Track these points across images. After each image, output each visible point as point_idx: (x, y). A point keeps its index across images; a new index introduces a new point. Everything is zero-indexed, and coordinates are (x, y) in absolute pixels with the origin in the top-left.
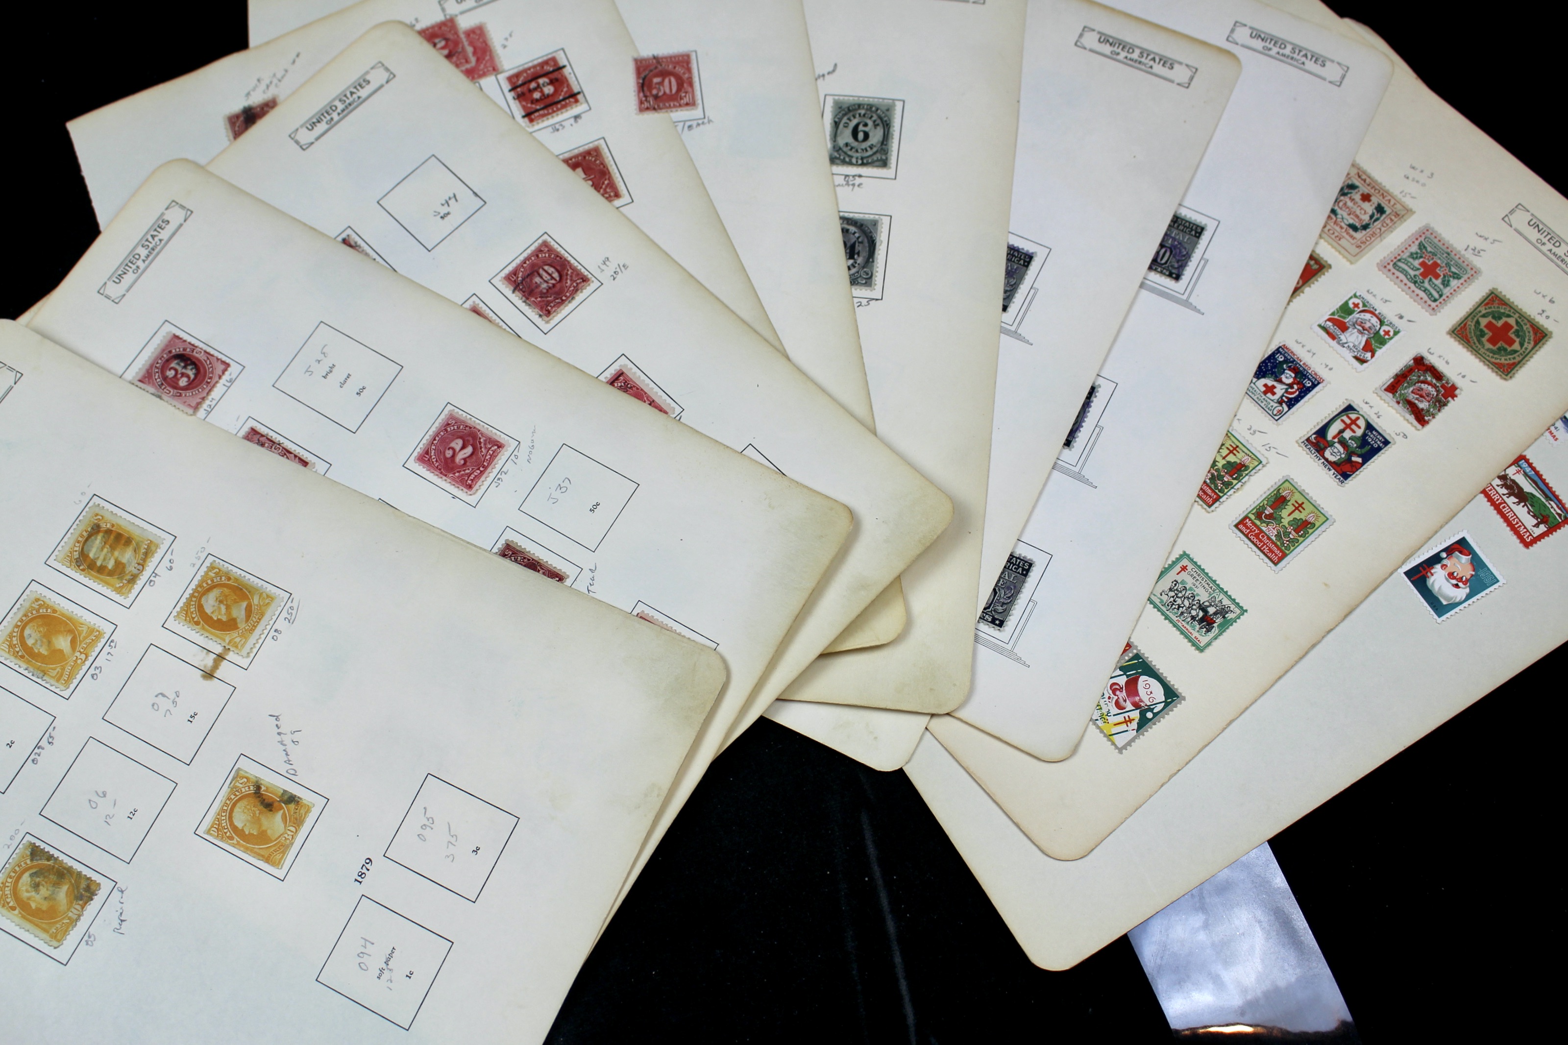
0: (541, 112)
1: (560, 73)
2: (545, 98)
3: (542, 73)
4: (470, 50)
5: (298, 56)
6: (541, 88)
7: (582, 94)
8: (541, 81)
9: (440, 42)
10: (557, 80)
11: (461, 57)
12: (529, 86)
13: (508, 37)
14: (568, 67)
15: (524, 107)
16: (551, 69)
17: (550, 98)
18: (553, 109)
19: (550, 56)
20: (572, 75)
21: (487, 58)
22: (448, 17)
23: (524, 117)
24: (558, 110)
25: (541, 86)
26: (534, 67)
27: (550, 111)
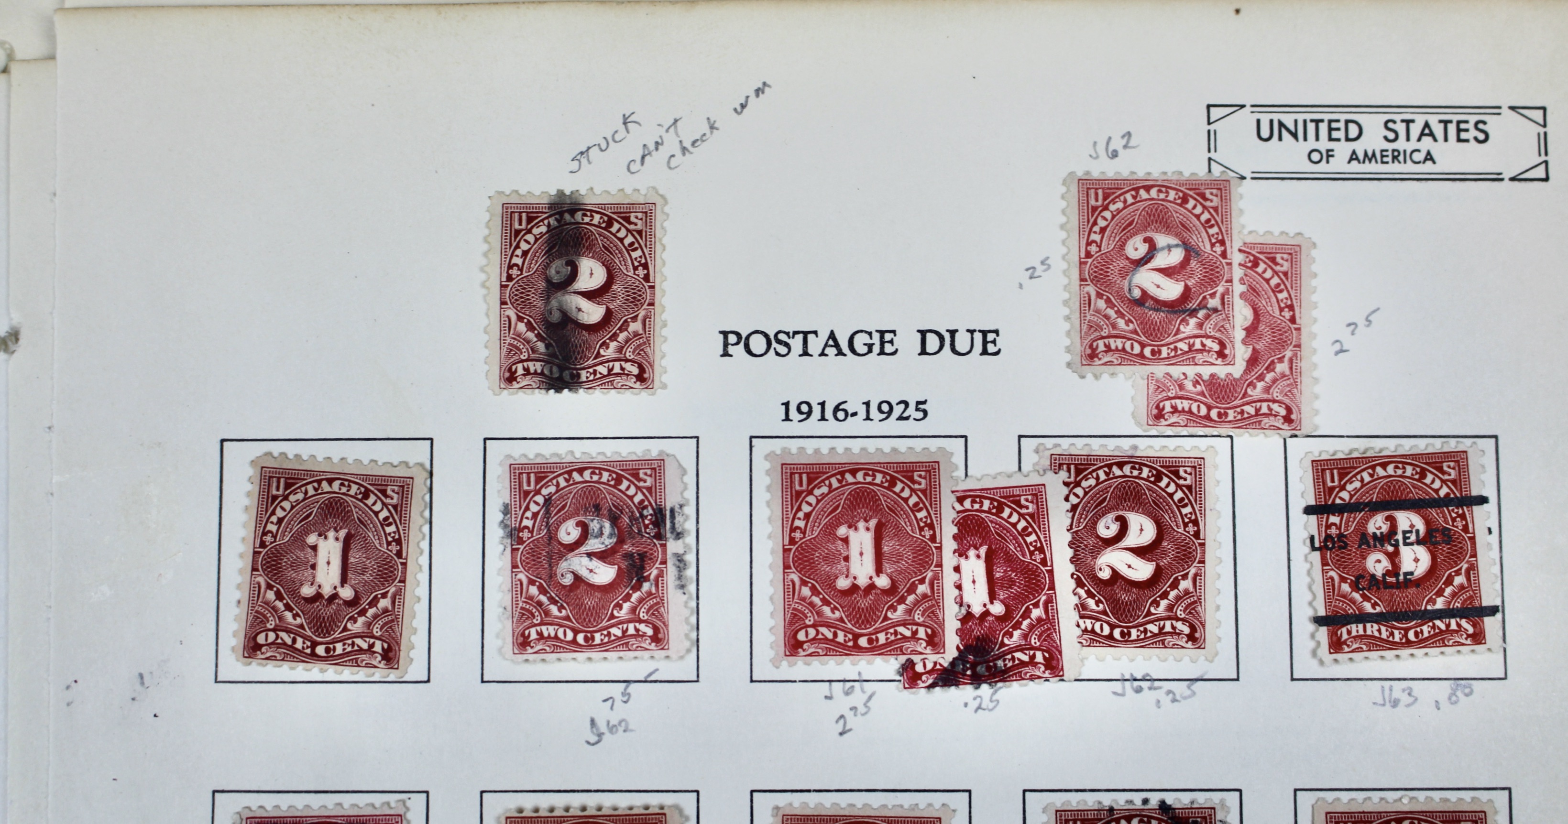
0: (1372, 629)
1: (1463, 517)
2: (1398, 585)
3: (1416, 494)
4: (1242, 314)
5: (758, 92)
6: (1396, 546)
7: (1499, 616)
8: (1406, 520)
9: (1169, 247)
10: (1448, 536)
11: (1208, 328)
12: (1363, 523)
13: (1361, 322)
14: (1491, 507)
15: (1330, 587)
16: (1443, 492)
17: (1412, 590)
18: (1407, 630)
19: (1452, 445)
20: (1494, 538)
21: (1282, 368)
22: (1217, 170)
23: (1319, 621)
24: (1421, 642)
25: (1400, 537)
26: (1401, 461)
27: (1397, 637)
